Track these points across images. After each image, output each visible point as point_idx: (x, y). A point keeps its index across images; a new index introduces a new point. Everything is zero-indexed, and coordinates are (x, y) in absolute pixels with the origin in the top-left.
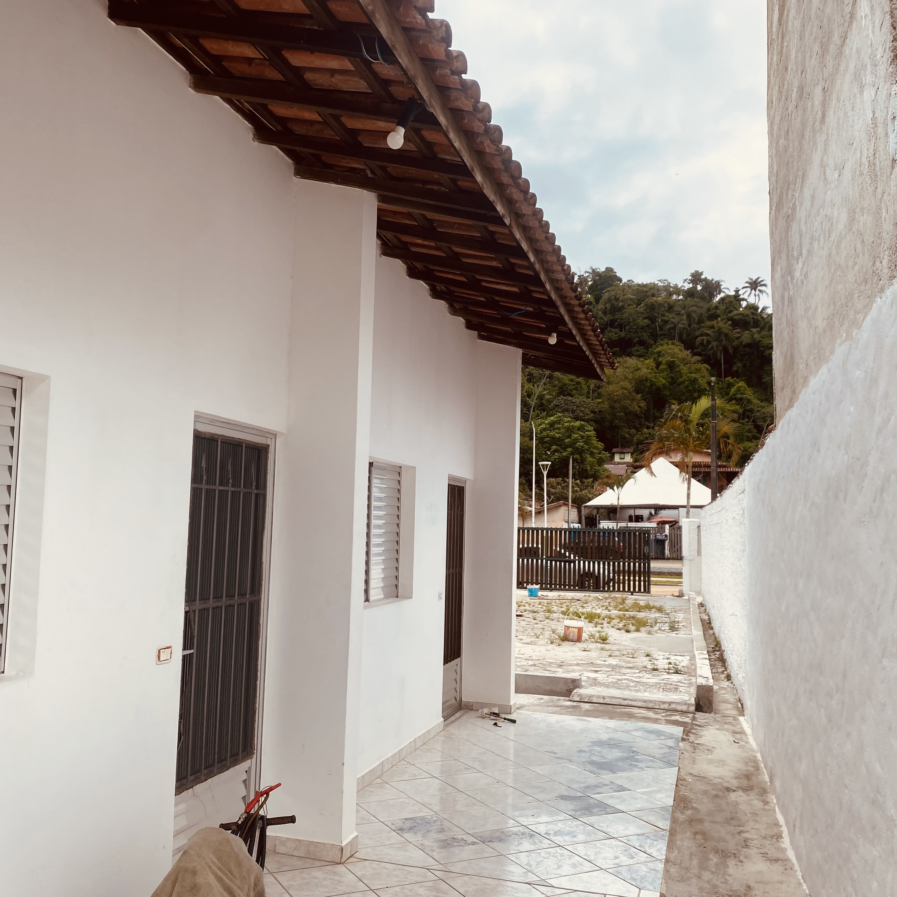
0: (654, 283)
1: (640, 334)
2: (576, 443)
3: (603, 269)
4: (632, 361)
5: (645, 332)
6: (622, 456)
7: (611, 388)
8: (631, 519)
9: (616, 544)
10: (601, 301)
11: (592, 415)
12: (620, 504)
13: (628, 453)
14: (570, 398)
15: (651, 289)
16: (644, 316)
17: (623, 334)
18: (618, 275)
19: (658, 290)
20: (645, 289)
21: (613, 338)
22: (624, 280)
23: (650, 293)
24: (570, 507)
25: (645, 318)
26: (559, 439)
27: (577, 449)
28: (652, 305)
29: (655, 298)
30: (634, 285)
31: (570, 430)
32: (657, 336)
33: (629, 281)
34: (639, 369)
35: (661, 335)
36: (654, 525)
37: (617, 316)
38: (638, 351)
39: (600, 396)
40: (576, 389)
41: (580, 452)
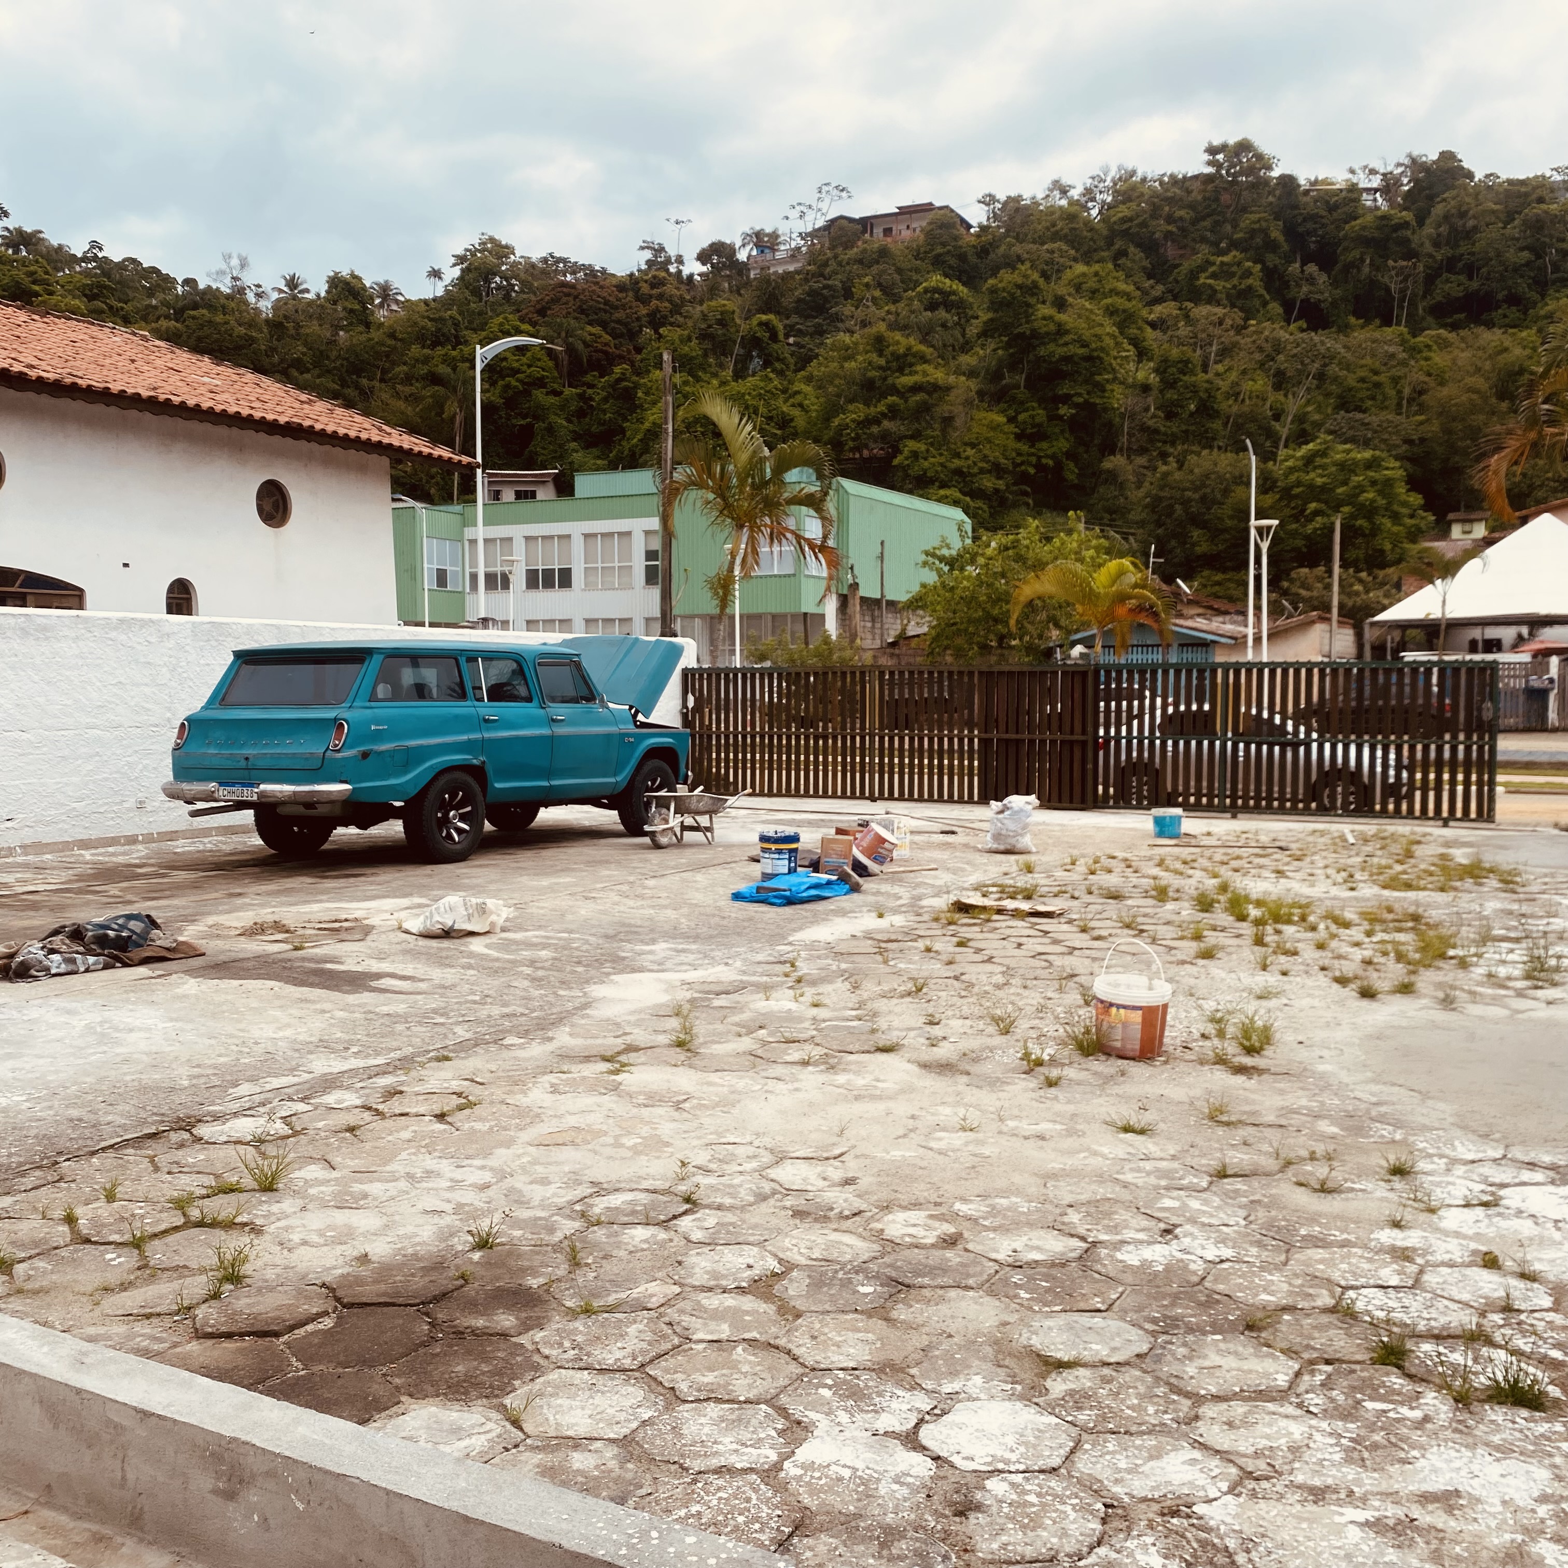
0: (1543, 176)
1: (1510, 282)
2: (1358, 495)
3: (1434, 156)
4: (1490, 337)
5: (1522, 276)
6: (1467, 527)
7: (1445, 391)
8: (1473, 647)
9: (1434, 700)
10: (1428, 221)
11: (1405, 447)
12: (1449, 615)
13: (1480, 520)
14: (1361, 416)
15: (1534, 188)
16: (1519, 244)
17: (1475, 285)
18: (1465, 164)
19: (1552, 191)
20: (1523, 189)
21: (1454, 294)
22: (1479, 176)
23: (1534, 196)
24: (1335, 623)
25: (1522, 249)
26: (1323, 488)
27: (1363, 505)
28: (1538, 221)
29: (1544, 206)
30: (1500, 184)
31: (1348, 468)
32: (1546, 284)
33: (1487, 176)
34: (1506, 350)
35: (1554, 282)
36: (1525, 658)
37: (1463, 248)
38: (1505, 316)
39: (1422, 409)
40: (1373, 398)
41: (1369, 512)
